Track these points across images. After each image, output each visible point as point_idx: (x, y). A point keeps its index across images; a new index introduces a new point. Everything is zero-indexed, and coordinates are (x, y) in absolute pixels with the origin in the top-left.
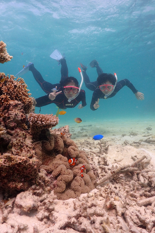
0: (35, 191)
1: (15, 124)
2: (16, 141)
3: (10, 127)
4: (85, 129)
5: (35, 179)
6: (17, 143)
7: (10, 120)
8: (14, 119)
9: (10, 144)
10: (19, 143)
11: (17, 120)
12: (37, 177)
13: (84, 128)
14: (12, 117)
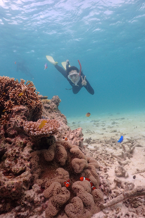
0: (19, 214)
1: (15, 131)
2: (11, 152)
3: (10, 135)
4: (116, 123)
5: (20, 199)
6: (12, 154)
7: (10, 128)
8: (14, 126)
9: (5, 155)
10: (14, 154)
11: (17, 127)
12: (21, 198)
13: (116, 121)
14: (13, 124)
